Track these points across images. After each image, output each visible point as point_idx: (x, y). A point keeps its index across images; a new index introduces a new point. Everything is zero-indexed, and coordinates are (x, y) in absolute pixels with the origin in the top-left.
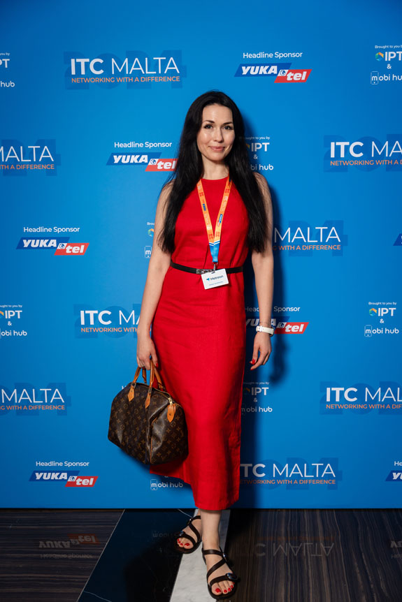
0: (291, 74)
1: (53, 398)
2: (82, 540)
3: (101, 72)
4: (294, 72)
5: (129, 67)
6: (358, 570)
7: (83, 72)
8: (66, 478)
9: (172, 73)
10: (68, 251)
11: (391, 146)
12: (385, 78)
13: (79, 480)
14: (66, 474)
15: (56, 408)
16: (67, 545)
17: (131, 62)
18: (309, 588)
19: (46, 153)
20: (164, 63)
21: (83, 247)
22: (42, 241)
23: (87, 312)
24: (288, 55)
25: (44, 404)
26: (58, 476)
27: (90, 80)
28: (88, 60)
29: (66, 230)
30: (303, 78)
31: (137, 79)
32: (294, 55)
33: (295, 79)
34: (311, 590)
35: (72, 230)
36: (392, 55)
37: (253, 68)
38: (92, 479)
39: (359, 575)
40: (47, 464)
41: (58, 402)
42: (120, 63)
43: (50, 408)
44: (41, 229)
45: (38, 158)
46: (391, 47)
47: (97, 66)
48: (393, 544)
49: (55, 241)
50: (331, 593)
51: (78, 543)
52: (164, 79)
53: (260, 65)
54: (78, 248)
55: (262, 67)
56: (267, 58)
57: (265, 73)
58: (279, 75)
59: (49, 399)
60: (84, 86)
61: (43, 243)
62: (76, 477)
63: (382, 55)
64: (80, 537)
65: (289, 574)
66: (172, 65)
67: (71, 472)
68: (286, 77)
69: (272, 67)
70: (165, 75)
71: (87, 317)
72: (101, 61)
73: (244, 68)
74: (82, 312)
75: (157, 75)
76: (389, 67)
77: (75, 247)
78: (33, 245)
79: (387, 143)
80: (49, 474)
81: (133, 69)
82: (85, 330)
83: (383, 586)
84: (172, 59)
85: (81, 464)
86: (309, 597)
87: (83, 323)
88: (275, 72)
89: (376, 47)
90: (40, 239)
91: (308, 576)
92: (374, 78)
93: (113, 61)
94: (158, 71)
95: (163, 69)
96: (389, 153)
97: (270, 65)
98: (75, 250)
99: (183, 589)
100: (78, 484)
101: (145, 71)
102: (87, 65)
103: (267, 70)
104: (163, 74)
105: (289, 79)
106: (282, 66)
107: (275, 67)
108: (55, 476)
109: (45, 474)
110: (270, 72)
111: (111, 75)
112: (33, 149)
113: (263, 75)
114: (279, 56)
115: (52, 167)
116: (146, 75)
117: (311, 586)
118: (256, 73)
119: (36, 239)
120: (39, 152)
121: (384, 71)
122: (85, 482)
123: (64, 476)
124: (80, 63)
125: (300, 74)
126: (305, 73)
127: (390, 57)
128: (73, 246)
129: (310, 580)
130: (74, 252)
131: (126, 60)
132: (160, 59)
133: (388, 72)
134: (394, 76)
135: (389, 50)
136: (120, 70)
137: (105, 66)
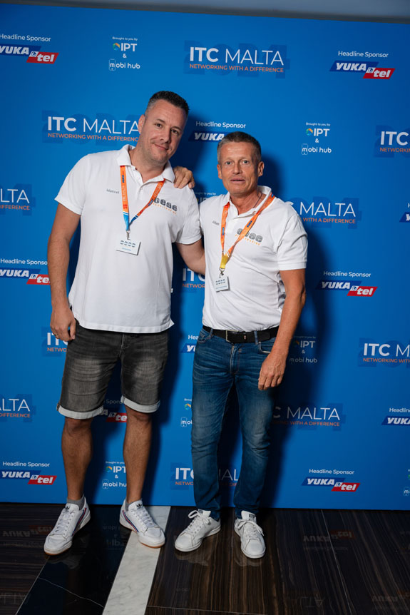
1: (20, 407)
2: (40, 531)
3: (74, 129)
5: (98, 127)
6: (272, 562)
7: (58, 129)
8: (28, 476)
10: (39, 281)
11: (316, 206)
12: (313, 150)
13: (41, 478)
14: (29, 473)
15: (22, 415)
16: (27, 534)
17: (100, 123)
18: (230, 577)
19: (23, 196)
20: (129, 126)
22: (16, 271)
24: (233, 126)
25: (12, 412)
26: (22, 475)
27: (64, 136)
28: (63, 119)
29: (38, 263)
31: (105, 138)
32: (239, 126)
34: (231, 579)
35: (43, 263)
36: (320, 131)
37: (204, 134)
38: (52, 478)
39: (272, 566)
40: (12, 464)
41: (24, 411)
42: (91, 123)
43: (17, 415)
44: (16, 261)
45: (16, 199)
46: (319, 124)
47: (71, 124)
48: (305, 538)
49: (27, 272)
50: (248, 582)
51: (37, 533)
53: (210, 132)
54: (47, 279)
55: (212, 134)
56: (216, 127)
57: (214, 139)
59: (17, 408)
60: (59, 140)
61: (17, 273)
62: (37, 476)
63: (312, 131)
64: (39, 528)
65: (215, 565)
67: (33, 472)
69: (221, 135)
71: (53, 338)
72: (74, 120)
73: (196, 134)
74: (49, 334)
75: (122, 135)
76: (317, 141)
77: (45, 278)
78: (8, 275)
79: (313, 204)
80: (14, 473)
81: (101, 128)
82: (51, 350)
83: (291, 576)
84: (135, 122)
85: (43, 465)
86: (229, 584)
87: (49, 343)
89: (307, 124)
90: (15, 269)
91: (230, 567)
92: (304, 149)
93: (85, 120)
94: (123, 132)
95: (127, 131)
96: (314, 213)
97: (218, 133)
98: (45, 280)
99: (125, 576)
100: (39, 482)
101: (112, 131)
102: (62, 123)
103: (216, 137)
104: (127, 135)
107: (223, 135)
108: (19, 475)
109: (11, 473)
110: (218, 139)
111: (82, 133)
112: (11, 192)
113: (212, 140)
114: (226, 126)
115: (28, 208)
116: (113, 135)
117: (232, 575)
118: (206, 139)
119: (11, 269)
120: (17, 195)
121: (313, 145)
122: (45, 480)
123: (27, 475)
124: (56, 121)
127: (318, 133)
128: (43, 277)
129: (232, 570)
130: (44, 282)
131: (96, 121)
132: (125, 122)
133: (316, 146)
134: (320, 149)
135: (317, 127)
136: (90, 129)
137: (78, 125)
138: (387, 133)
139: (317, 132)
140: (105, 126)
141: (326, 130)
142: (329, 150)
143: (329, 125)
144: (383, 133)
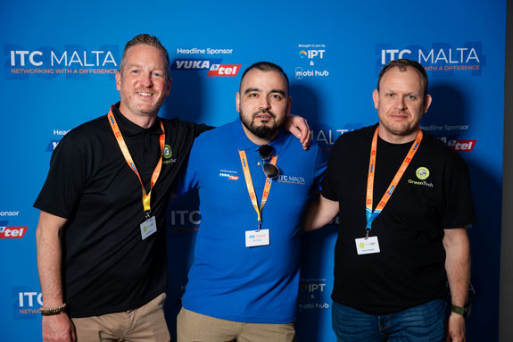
0: (222, 69)
3: (41, 63)
4: (225, 67)
5: (68, 59)
7: (23, 64)
9: (110, 66)
10: (7, 235)
11: (316, 134)
12: (309, 73)
17: (69, 55)
20: (102, 57)
21: (22, 230)
23: (26, 294)
24: (219, 51)
27: (29, 71)
28: (27, 52)
29: (5, 214)
30: (234, 73)
31: (75, 71)
32: (225, 52)
33: (226, 73)
35: (11, 214)
36: (314, 53)
37: (187, 62)
42: (59, 55)
46: (313, 46)
47: (37, 58)
52: (101, 71)
53: (193, 60)
54: (17, 231)
55: (195, 62)
56: (199, 54)
57: (198, 67)
58: (211, 69)
60: (24, 76)
63: (305, 53)
66: (109, 58)
68: (218, 71)
69: (205, 62)
70: (103, 67)
71: (26, 298)
72: (41, 54)
73: (178, 62)
74: (21, 294)
75: (95, 67)
76: (312, 63)
77: (14, 231)
81: (71, 61)
82: (25, 312)
84: (109, 53)
87: (21, 304)
88: (208, 67)
89: (300, 46)
92: (299, 73)
94: (95, 63)
95: (101, 63)
97: (203, 60)
98: (14, 233)
101: (83, 63)
102: (27, 57)
103: (200, 65)
104: (100, 67)
105: (220, 73)
106: (213, 61)
107: (208, 62)
110: (202, 67)
111: (51, 67)
113: (196, 69)
114: (211, 52)
116: (84, 68)
118: (190, 66)
121: (308, 68)
124: (20, 55)
125: (231, 69)
126: (235, 68)
127: (313, 55)
128: (12, 229)
130: (13, 235)
131: (65, 53)
132: (98, 52)
133: (310, 68)
134: (316, 72)
135: (311, 49)
136: (59, 63)
137: (45, 58)
138: (388, 51)
139: (311, 54)
140: (75, 58)
141: (322, 51)
142: (326, 73)
143: (324, 46)
144: (383, 52)
